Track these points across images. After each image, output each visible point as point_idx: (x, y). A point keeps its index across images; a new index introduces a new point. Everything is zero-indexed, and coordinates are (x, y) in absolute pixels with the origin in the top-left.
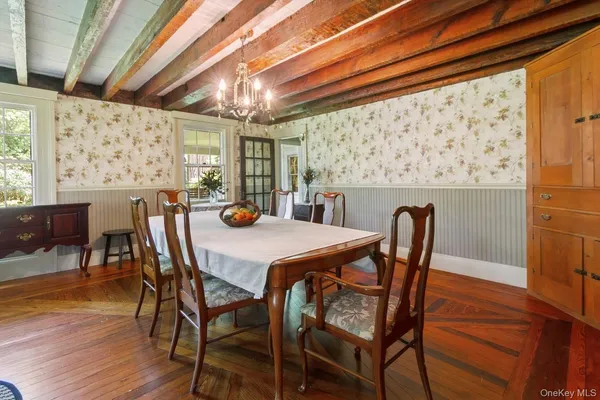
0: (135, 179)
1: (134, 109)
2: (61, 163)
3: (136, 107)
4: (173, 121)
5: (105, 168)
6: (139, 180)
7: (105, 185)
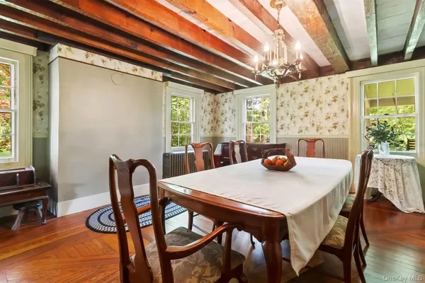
0: (317, 130)
1: (317, 80)
2: (279, 122)
3: (319, 78)
4: (348, 81)
5: (299, 124)
6: (320, 131)
7: (298, 134)
